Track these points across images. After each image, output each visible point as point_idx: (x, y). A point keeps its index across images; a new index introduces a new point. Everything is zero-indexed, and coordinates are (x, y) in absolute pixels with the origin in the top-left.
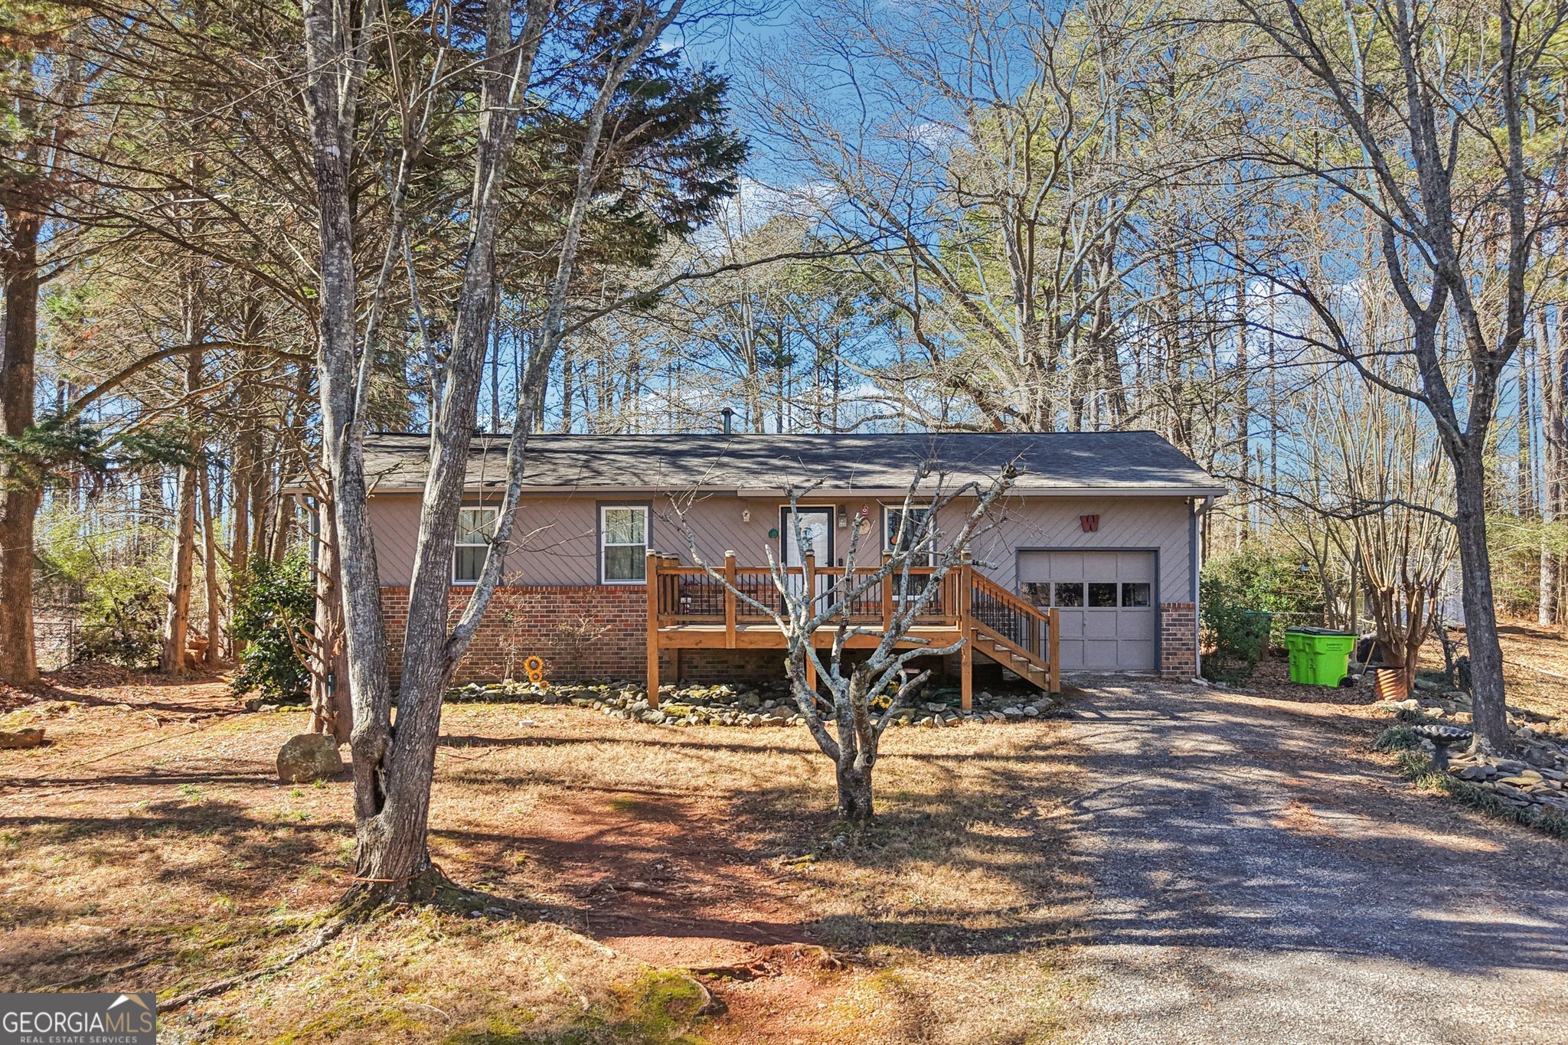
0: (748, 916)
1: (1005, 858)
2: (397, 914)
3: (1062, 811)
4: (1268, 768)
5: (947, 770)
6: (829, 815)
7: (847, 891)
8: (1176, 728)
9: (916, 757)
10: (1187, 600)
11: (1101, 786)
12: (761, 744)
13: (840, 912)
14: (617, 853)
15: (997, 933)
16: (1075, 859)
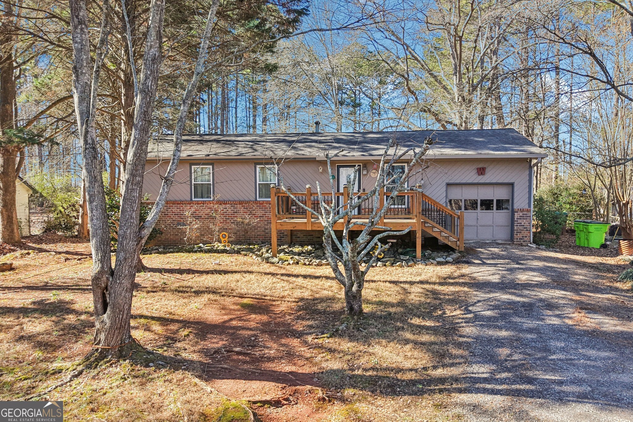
0: (288, 368)
1: (425, 338)
2: (111, 364)
3: (458, 312)
4: (564, 290)
5: (404, 289)
6: (342, 312)
7: (342, 355)
8: (519, 269)
9: (390, 282)
10: (527, 207)
11: (479, 299)
12: (318, 274)
13: (335, 367)
14: (235, 331)
15: (413, 382)
16: (461, 339)
